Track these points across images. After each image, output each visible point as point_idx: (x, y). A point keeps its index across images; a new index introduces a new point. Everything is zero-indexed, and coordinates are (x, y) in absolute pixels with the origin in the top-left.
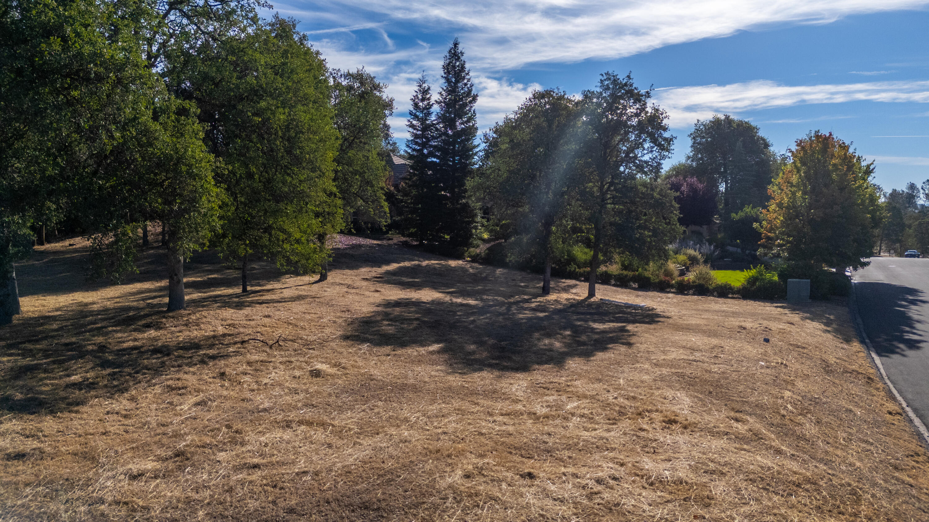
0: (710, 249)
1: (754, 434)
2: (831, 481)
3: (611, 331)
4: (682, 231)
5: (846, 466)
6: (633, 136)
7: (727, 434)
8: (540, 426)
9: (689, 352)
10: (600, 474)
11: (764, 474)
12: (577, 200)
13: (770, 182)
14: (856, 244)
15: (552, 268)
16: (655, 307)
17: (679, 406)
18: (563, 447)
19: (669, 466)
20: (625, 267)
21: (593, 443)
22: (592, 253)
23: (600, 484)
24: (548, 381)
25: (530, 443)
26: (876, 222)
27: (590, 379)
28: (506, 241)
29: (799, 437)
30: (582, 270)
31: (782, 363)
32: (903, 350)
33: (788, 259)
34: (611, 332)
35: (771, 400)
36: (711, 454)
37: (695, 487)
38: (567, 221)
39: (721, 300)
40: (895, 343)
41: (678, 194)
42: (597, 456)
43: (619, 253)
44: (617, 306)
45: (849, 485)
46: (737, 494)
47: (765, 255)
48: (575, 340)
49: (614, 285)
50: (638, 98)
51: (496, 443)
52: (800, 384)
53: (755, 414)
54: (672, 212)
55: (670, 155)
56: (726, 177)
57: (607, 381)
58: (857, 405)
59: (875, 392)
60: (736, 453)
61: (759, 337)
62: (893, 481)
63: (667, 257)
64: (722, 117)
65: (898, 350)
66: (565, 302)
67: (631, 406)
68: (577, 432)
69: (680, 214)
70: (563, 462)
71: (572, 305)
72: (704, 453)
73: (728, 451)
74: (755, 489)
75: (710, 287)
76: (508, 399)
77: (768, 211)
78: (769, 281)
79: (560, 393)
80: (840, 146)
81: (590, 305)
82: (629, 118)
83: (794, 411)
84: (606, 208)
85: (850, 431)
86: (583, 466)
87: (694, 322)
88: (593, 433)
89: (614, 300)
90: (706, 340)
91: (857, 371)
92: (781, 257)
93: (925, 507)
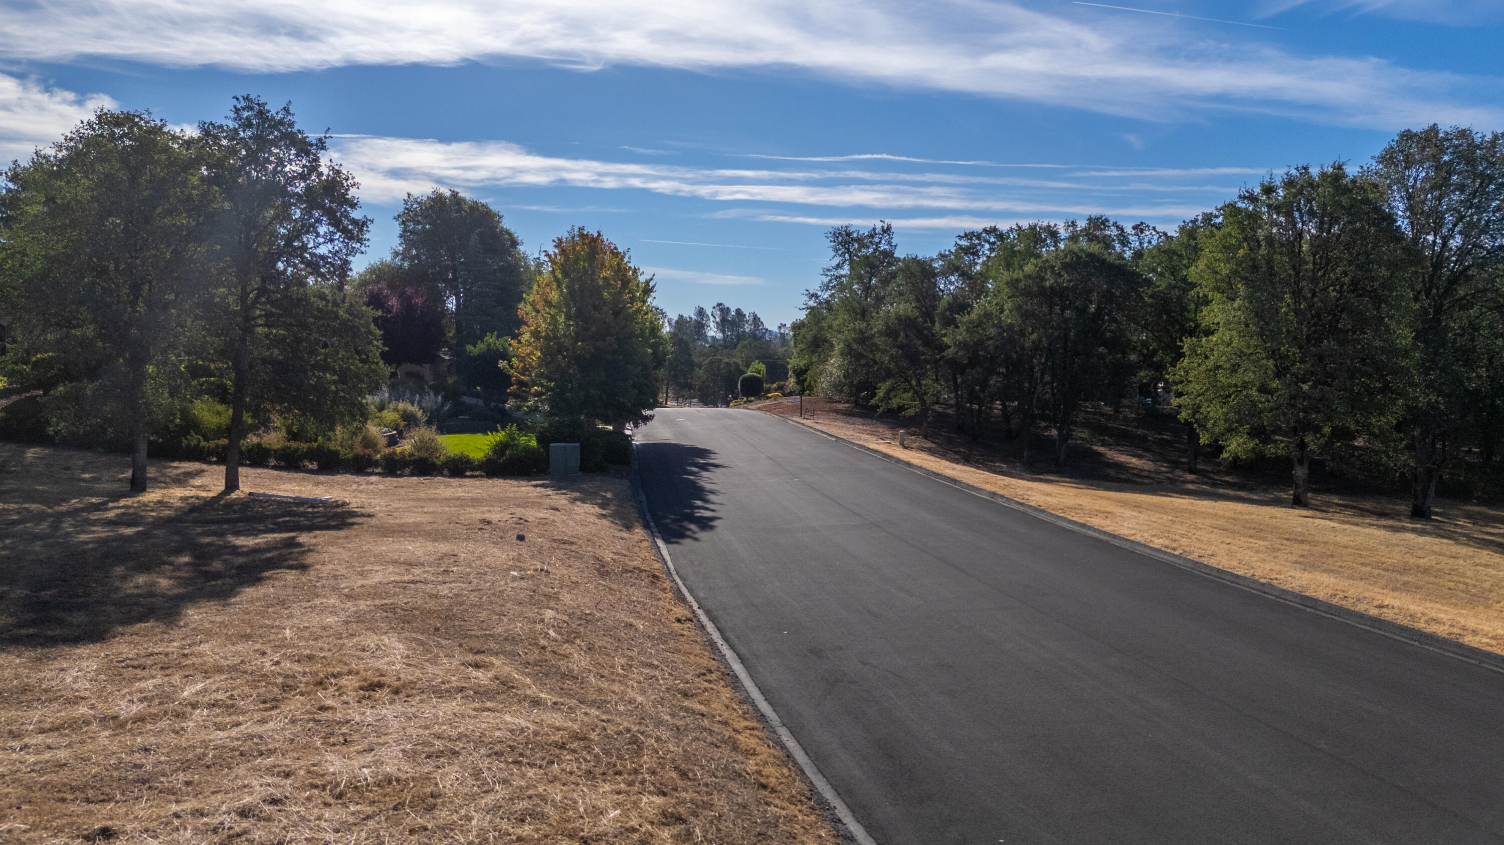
0: (436, 402)
1: (502, 683)
2: (605, 730)
3: (269, 548)
4: (388, 374)
5: (625, 705)
6: (298, 211)
7: (461, 690)
8: (127, 739)
9: (403, 568)
10: (247, 799)
11: (515, 740)
12: (197, 317)
13: (521, 299)
14: (636, 391)
15: (150, 443)
16: (347, 500)
17: (386, 659)
18: (175, 767)
19: (369, 759)
20: (293, 436)
21: (233, 750)
22: (231, 412)
23: (247, 817)
24: (143, 652)
25: (105, 773)
26: (659, 359)
27: (228, 638)
28: (45, 394)
29: (564, 676)
30: (212, 444)
31: (542, 570)
32: (694, 532)
33: (550, 414)
34: (268, 550)
35: (526, 628)
36: (436, 727)
37: (412, 784)
38: (179, 355)
39: (455, 481)
40: (686, 524)
41: (380, 313)
42: (241, 771)
43: (281, 413)
44: (279, 503)
45: (628, 730)
46: (477, 780)
47: (518, 408)
48: (200, 572)
49: (275, 468)
50: (304, 148)
51: (29, 788)
52: (566, 597)
53: (504, 653)
54: (370, 343)
55: (363, 249)
56: (456, 287)
57: (260, 636)
58: (640, 616)
59: (661, 594)
60: (476, 717)
61: (510, 533)
62: (682, 714)
63: (364, 415)
64: (447, 193)
65: (689, 533)
66: (179, 504)
67: (305, 673)
68: (203, 735)
69: (384, 345)
70: (174, 794)
71: (193, 509)
72: (426, 728)
73: (463, 716)
74: (502, 765)
75: (438, 462)
76: (56, 699)
77: (520, 342)
78: (524, 448)
79: (167, 672)
80: (612, 252)
81: (230, 506)
82: (291, 180)
83: (559, 637)
84: (253, 333)
85: (630, 653)
86: (213, 793)
87: (411, 520)
88: (234, 732)
89: (275, 493)
90: (431, 547)
91: (639, 569)
92: (540, 411)
93: (718, 740)
